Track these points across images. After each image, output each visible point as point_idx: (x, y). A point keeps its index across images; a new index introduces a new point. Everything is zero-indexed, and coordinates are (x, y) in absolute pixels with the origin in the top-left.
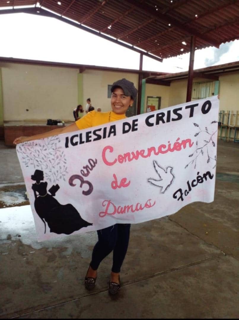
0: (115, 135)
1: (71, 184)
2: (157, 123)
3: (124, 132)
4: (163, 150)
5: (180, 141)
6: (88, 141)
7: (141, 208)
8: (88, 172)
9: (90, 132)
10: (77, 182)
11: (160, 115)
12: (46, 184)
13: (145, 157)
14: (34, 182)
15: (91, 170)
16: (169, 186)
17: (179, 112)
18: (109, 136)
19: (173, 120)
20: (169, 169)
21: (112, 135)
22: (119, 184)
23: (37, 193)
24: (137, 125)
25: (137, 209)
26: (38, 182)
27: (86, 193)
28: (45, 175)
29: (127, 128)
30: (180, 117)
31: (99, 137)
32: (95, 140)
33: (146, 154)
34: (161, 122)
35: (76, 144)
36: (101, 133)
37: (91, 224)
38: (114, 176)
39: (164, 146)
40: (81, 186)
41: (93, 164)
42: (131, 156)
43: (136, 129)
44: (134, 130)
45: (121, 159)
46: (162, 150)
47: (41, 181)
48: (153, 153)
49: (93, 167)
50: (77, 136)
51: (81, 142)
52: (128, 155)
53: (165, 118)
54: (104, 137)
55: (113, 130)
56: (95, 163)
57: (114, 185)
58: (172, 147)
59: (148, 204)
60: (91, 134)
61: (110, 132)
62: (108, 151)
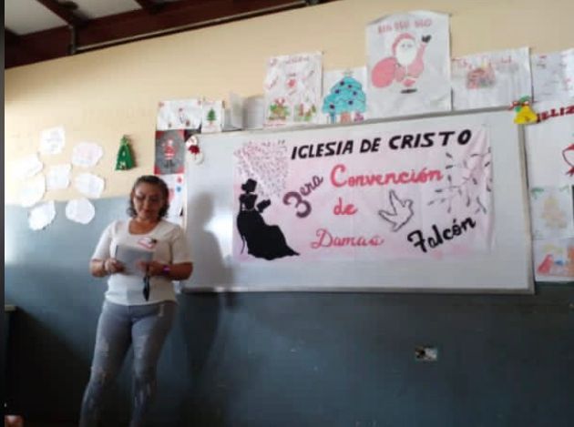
0: (351, 152)
1: (286, 202)
2: (403, 147)
3: (362, 150)
4: (405, 178)
5: (427, 172)
6: (319, 154)
7: (364, 244)
8: (309, 191)
9: (322, 145)
10: (293, 200)
11: (408, 138)
12: (255, 197)
13: (382, 184)
14: (243, 192)
15: (314, 188)
16: (404, 224)
17: (431, 138)
18: (343, 153)
19: (423, 146)
20: (408, 203)
21: (347, 152)
22: (343, 209)
23: (244, 206)
24: (378, 145)
25: (359, 244)
26: (247, 192)
27: (301, 215)
28: (257, 187)
29: (366, 146)
30: (431, 143)
31: (332, 153)
32: (327, 155)
33: (383, 180)
34: (407, 146)
35: (304, 156)
36: (335, 148)
37: (297, 254)
38: (340, 200)
39: (406, 174)
40: (297, 206)
41: (317, 182)
42: (365, 181)
43: (376, 150)
44: (374, 150)
45: (353, 181)
46: (402, 178)
47: (252, 193)
48: (391, 180)
49: (316, 185)
50: (306, 147)
51: (311, 156)
52: (361, 178)
53: (413, 143)
54: (338, 153)
55: (349, 146)
56: (321, 181)
57: (337, 210)
58: (416, 176)
59: (374, 240)
60: (323, 148)
61: (346, 149)
62: (339, 170)
